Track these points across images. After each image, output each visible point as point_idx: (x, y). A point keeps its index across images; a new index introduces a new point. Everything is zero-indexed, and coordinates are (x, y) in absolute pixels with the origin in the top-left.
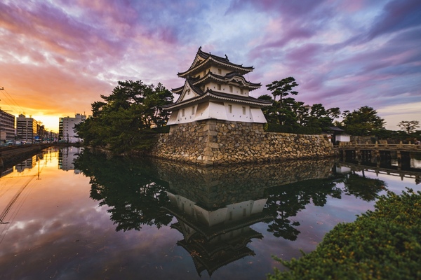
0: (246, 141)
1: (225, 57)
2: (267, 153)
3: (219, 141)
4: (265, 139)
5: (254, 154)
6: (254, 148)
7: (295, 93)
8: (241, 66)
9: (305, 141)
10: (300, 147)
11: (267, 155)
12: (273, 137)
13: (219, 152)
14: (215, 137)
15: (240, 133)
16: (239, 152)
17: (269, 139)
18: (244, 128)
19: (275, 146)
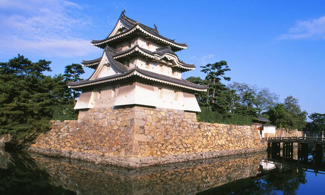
0: (177, 133)
1: (154, 28)
2: (200, 147)
3: (147, 132)
4: (198, 130)
5: (186, 148)
6: (186, 141)
7: (228, 79)
8: (172, 41)
9: (237, 133)
10: (232, 139)
11: (201, 149)
12: (206, 129)
13: (147, 146)
14: (142, 127)
15: (171, 122)
16: (170, 147)
17: (202, 130)
18: (175, 117)
19: (209, 139)
